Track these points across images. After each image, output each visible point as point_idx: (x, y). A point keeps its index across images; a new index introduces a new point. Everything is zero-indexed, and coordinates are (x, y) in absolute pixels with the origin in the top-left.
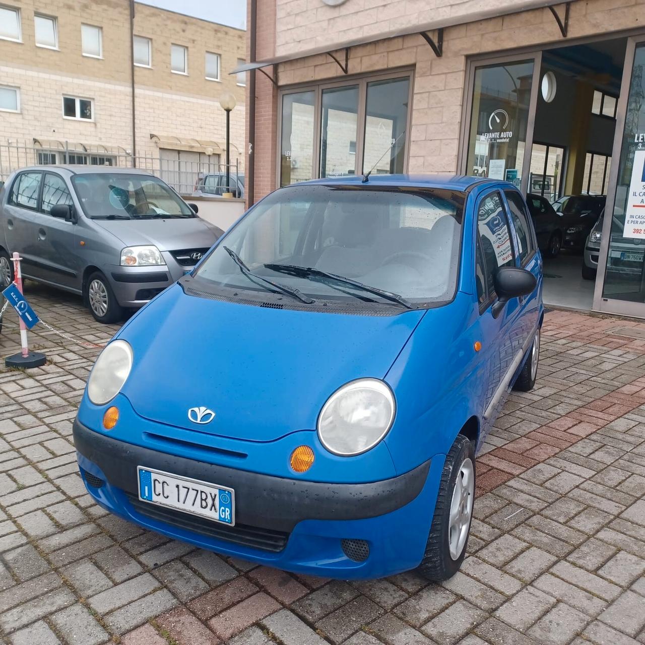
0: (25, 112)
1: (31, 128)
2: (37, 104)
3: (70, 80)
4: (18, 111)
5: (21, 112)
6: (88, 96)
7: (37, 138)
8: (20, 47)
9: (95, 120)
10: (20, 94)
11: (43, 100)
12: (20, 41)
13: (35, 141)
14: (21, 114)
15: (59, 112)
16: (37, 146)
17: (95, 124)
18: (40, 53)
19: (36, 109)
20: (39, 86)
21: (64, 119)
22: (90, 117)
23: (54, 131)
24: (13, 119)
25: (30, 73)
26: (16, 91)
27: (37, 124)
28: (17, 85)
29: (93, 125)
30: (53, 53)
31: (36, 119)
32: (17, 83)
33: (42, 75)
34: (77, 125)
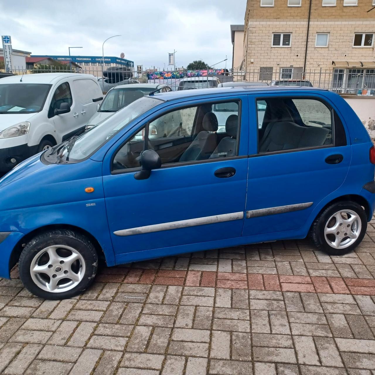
0: (330, 46)
1: (332, 56)
2: (338, 41)
3: (361, 23)
4: (327, 46)
5: (328, 46)
6: (371, 31)
7: (334, 61)
8: (334, 8)
9: (373, 46)
10: (329, 36)
11: (342, 38)
12: (335, 5)
13: (333, 62)
14: (328, 48)
15: (351, 44)
16: (333, 66)
17: (373, 48)
18: (345, 10)
19: (337, 44)
20: (341, 30)
21: (353, 48)
22: (370, 45)
23: (346, 56)
24: (322, 51)
25: (337, 23)
26: (327, 35)
27: (336, 52)
28: (328, 31)
29: (371, 49)
30: (352, 8)
31: (336, 50)
32: (329, 30)
33: (344, 23)
34: (361, 50)
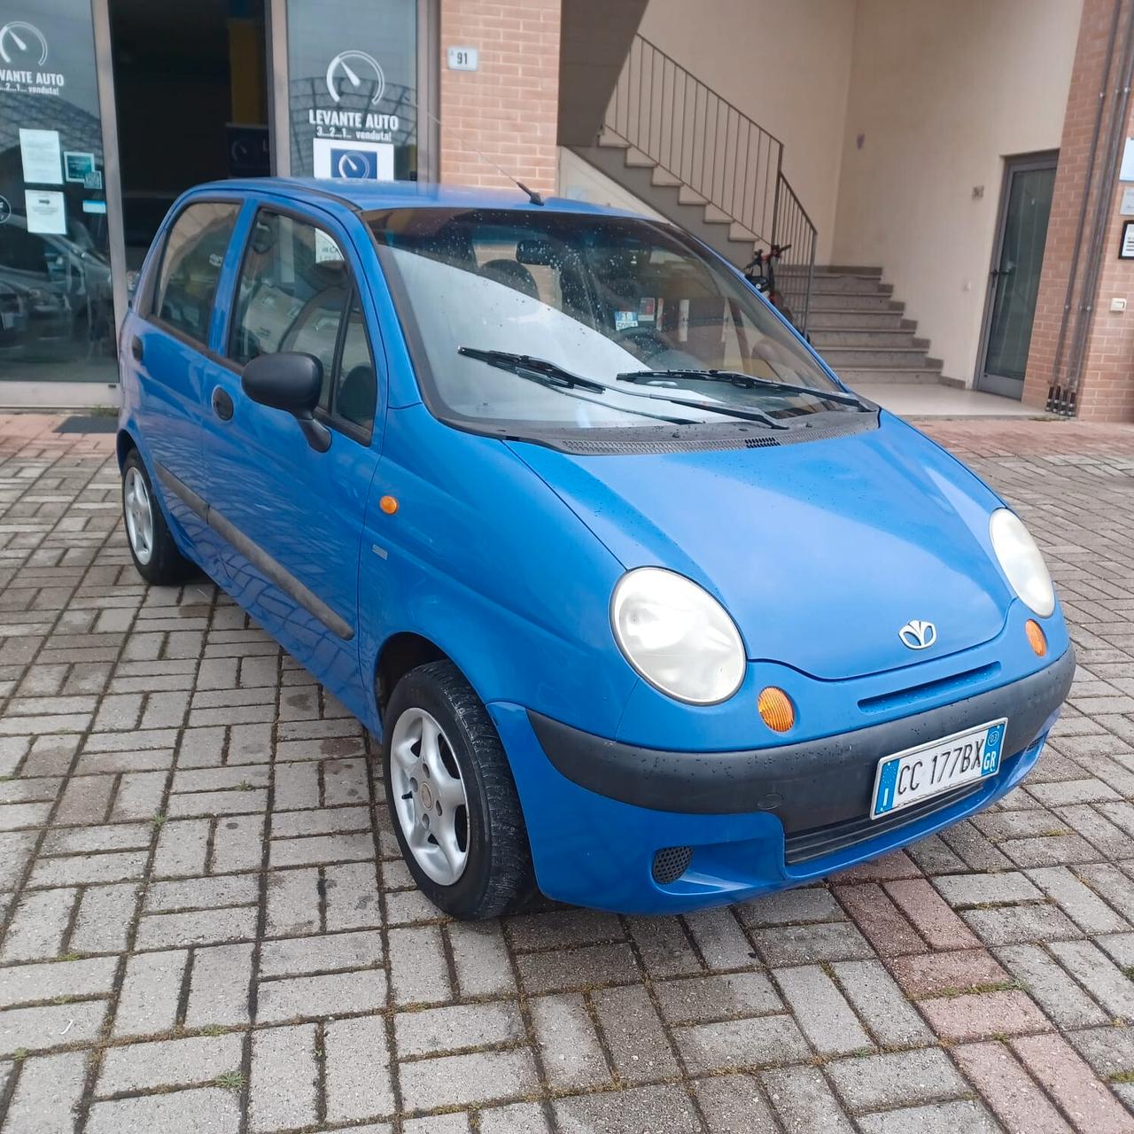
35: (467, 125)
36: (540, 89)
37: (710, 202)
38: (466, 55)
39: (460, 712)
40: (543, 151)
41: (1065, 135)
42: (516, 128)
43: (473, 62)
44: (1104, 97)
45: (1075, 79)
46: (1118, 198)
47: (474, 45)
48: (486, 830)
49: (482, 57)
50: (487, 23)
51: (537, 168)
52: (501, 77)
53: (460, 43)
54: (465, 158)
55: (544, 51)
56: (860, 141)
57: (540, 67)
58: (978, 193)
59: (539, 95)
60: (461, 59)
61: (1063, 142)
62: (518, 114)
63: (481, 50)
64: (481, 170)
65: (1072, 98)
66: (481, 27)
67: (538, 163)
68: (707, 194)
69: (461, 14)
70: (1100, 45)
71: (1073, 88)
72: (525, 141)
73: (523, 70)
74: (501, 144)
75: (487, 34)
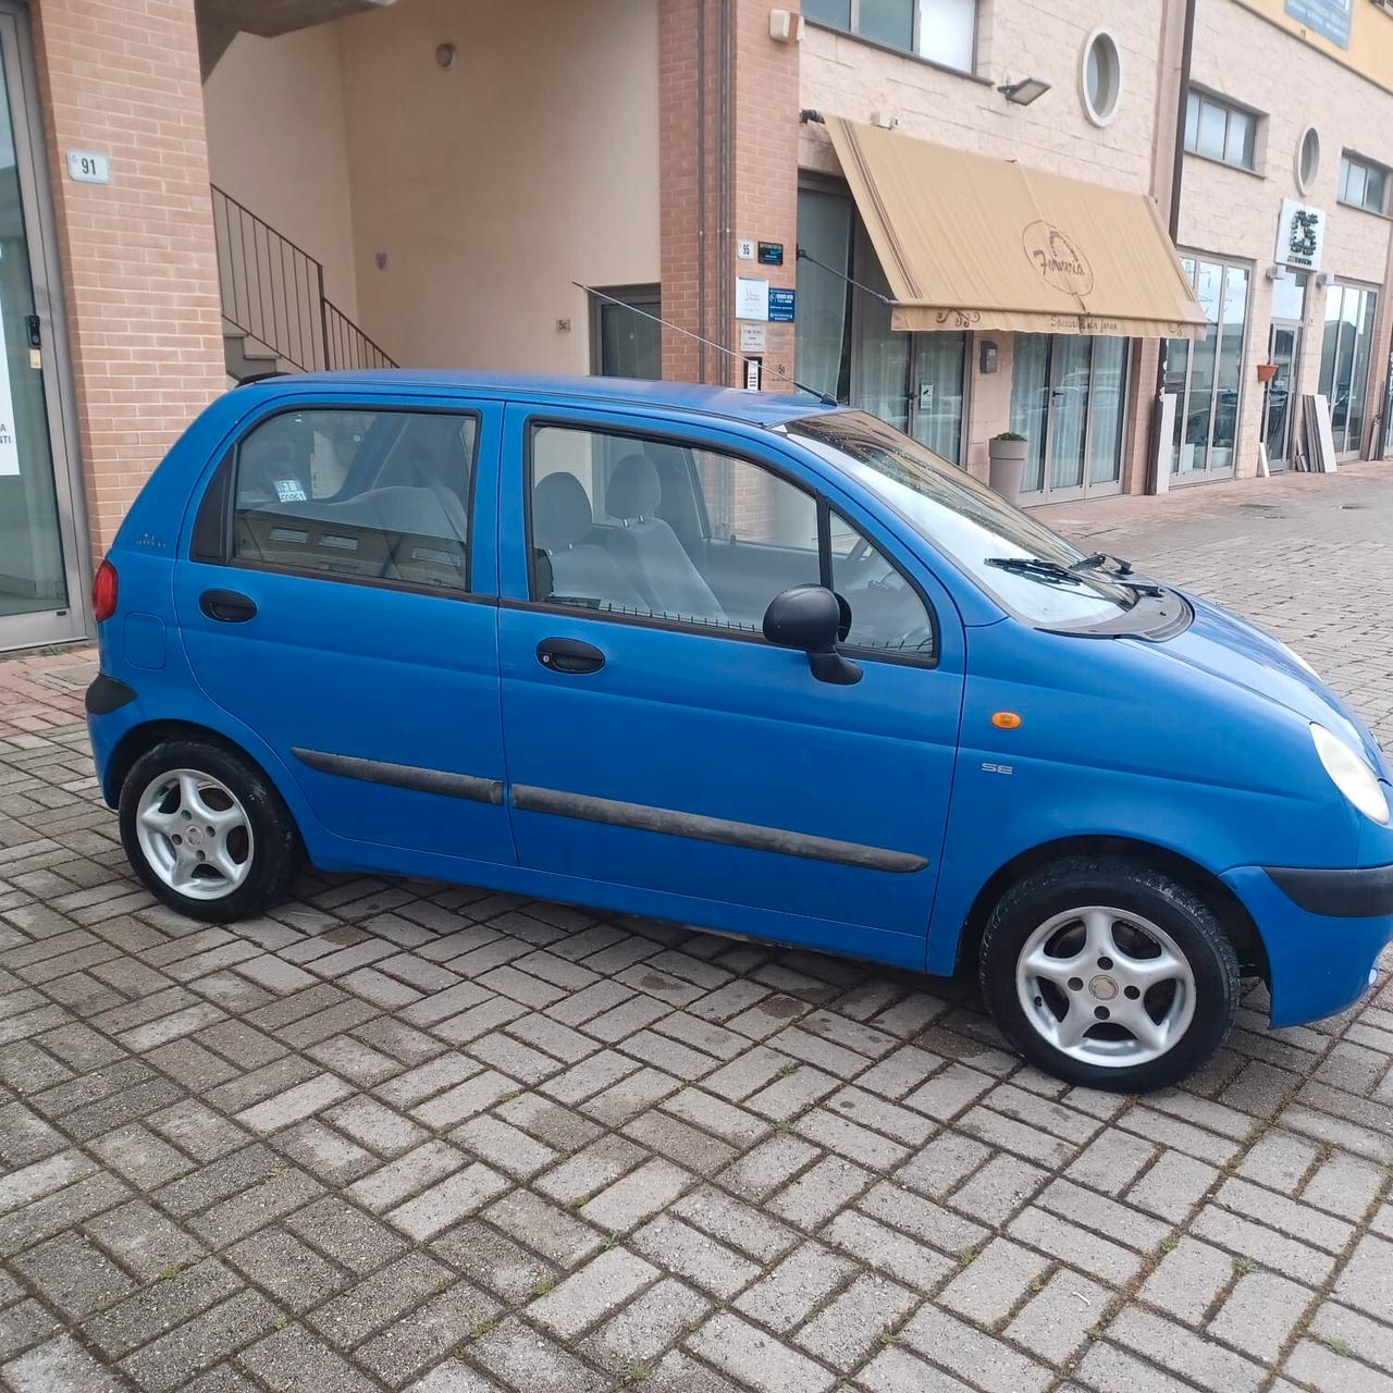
35: (104, 254)
36: (190, 210)
37: (248, 334)
38: (92, 162)
39: (1168, 893)
40: (203, 288)
41: (664, 269)
42: (166, 258)
43: (102, 172)
44: (704, 235)
45: (664, 214)
46: (737, 335)
47: (103, 150)
48: (1226, 989)
49: (114, 166)
50: (114, 122)
51: (199, 309)
52: (142, 192)
53: (82, 146)
54: (107, 298)
55: (191, 162)
56: (382, 261)
57: (187, 182)
58: (563, 326)
59: (189, 217)
60: (87, 167)
61: (662, 278)
62: (166, 241)
63: (111, 157)
64: (129, 313)
65: (664, 233)
66: (107, 127)
67: (200, 302)
68: (244, 324)
69: (78, 107)
70: (687, 183)
71: (663, 224)
72: (179, 274)
73: (168, 184)
74: (150, 279)
75: (116, 137)
